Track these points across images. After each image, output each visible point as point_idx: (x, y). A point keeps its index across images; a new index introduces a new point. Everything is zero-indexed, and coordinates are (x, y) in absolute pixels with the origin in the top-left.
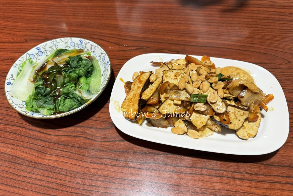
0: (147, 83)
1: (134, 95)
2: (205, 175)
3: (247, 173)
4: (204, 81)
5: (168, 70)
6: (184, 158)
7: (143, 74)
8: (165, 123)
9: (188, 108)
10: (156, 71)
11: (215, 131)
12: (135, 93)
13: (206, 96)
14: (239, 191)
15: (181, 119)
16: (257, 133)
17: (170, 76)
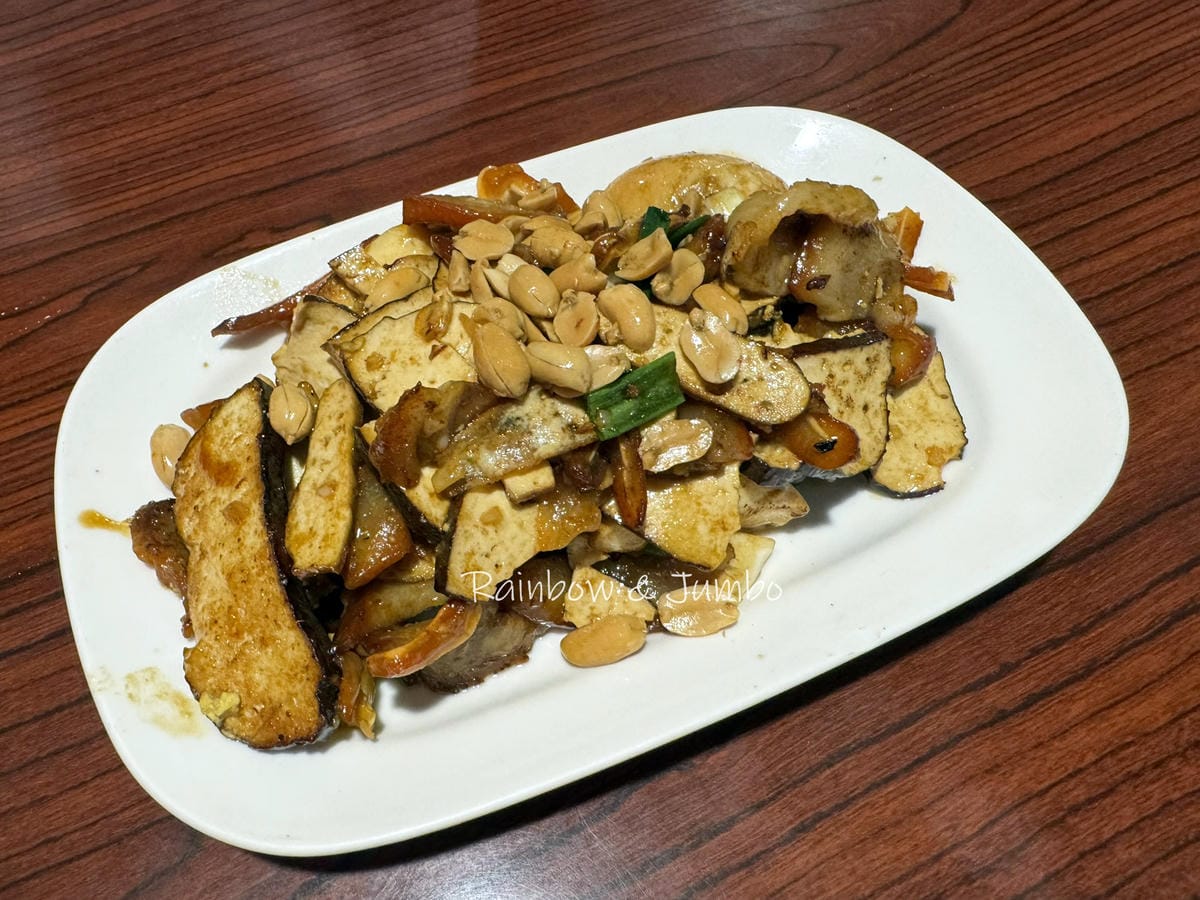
0: (273, 459)
1: (230, 576)
2: (867, 791)
3: (1035, 652)
4: (602, 287)
5: (352, 325)
6: (712, 768)
7: (211, 417)
8: (510, 633)
9: (608, 482)
10: (279, 368)
11: (769, 528)
12: (235, 559)
13: (667, 366)
14: (1070, 771)
15: (581, 565)
16: (961, 426)
17: (393, 348)
